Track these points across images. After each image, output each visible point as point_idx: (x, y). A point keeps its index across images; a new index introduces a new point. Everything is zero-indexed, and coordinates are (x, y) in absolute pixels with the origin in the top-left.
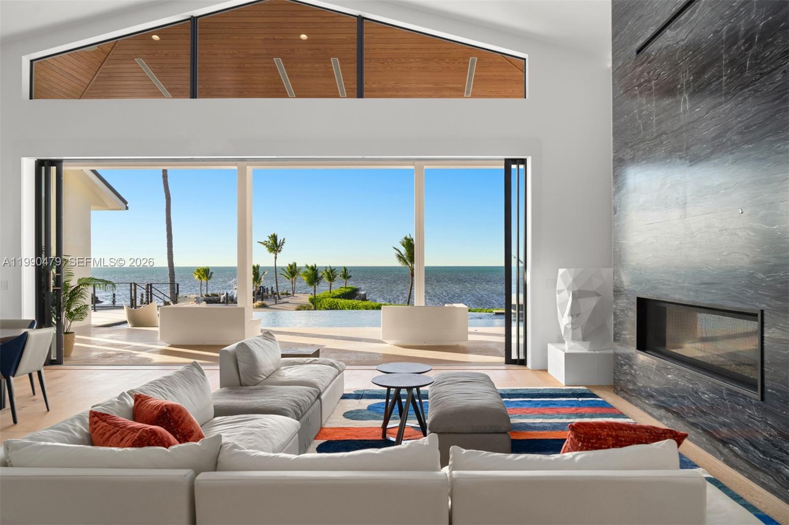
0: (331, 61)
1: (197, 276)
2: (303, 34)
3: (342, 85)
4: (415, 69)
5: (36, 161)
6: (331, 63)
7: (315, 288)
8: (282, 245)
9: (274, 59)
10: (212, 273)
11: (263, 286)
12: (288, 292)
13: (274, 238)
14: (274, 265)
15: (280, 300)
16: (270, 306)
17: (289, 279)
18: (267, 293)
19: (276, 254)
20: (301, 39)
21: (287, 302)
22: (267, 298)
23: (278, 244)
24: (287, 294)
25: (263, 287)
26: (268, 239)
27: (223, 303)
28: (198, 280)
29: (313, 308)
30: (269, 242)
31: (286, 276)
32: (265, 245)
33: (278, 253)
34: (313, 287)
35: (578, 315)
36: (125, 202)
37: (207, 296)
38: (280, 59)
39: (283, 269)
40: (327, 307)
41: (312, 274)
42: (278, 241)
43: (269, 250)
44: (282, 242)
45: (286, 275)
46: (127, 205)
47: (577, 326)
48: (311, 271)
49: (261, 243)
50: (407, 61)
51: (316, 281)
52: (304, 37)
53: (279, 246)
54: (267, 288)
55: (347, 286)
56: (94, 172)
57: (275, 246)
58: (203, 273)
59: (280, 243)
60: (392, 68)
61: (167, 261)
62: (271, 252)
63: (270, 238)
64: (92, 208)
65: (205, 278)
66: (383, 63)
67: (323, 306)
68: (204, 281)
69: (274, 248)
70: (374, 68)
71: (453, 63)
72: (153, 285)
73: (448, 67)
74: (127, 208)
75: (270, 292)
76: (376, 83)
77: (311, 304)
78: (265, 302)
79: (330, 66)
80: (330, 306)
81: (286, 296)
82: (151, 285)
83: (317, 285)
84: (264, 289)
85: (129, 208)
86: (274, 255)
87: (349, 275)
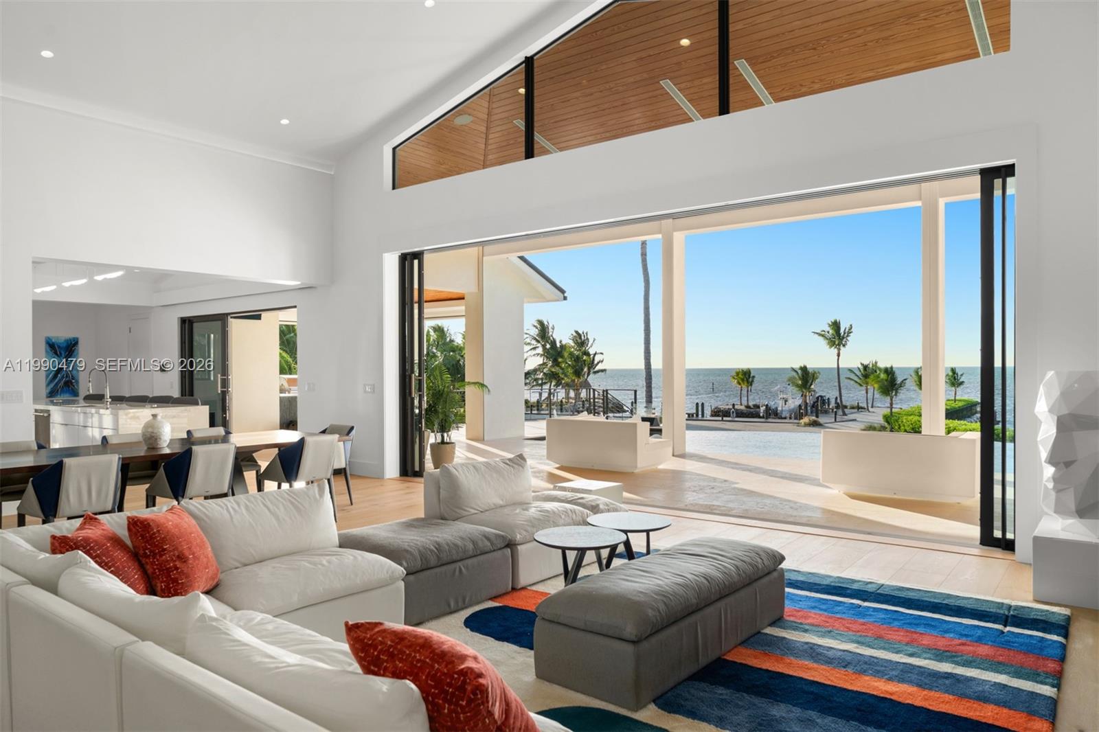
0: (735, 65)
1: (736, 381)
2: (682, 39)
3: (767, 96)
4: (871, 44)
5: (399, 256)
6: (737, 68)
7: (891, 400)
8: (848, 336)
9: (661, 82)
10: (754, 377)
11: (823, 395)
12: (860, 405)
13: (836, 325)
14: (836, 366)
15: (845, 417)
16: (827, 425)
17: (861, 385)
18: (829, 406)
19: (839, 350)
20: (683, 46)
21: (855, 420)
22: (826, 412)
23: (842, 334)
24: (859, 408)
25: (821, 397)
26: (827, 328)
27: (763, 417)
28: (738, 385)
29: (889, 429)
30: (828, 332)
31: (856, 382)
32: (823, 336)
33: (842, 347)
34: (889, 398)
35: (1068, 464)
36: (563, 292)
37: (748, 407)
38: (668, 80)
39: (851, 370)
40: (908, 429)
41: (886, 380)
42: (842, 331)
43: (828, 343)
44: (847, 330)
45: (858, 381)
46: (565, 295)
47: (1066, 487)
48: (886, 375)
49: (817, 333)
50: (853, 36)
51: (892, 390)
52: (685, 42)
53: (843, 338)
54: (829, 399)
55: (957, 398)
56: (522, 258)
57: (837, 336)
58: (742, 377)
59: (845, 333)
60: (832, 52)
61: (644, 361)
62: (831, 347)
63: (830, 326)
64: (525, 300)
65: (746, 383)
66: (815, 49)
67: (902, 428)
68: (744, 387)
69: (834, 342)
70: (804, 59)
71: (936, 16)
72: (609, 392)
73: (930, 27)
74: (565, 298)
75: (833, 404)
76: (816, 81)
77: (886, 424)
78: (822, 420)
79: (737, 73)
80: (913, 429)
81: (856, 410)
82: (607, 390)
83: (896, 395)
84: (824, 400)
85: (568, 298)
86: (836, 351)
87: (961, 380)
